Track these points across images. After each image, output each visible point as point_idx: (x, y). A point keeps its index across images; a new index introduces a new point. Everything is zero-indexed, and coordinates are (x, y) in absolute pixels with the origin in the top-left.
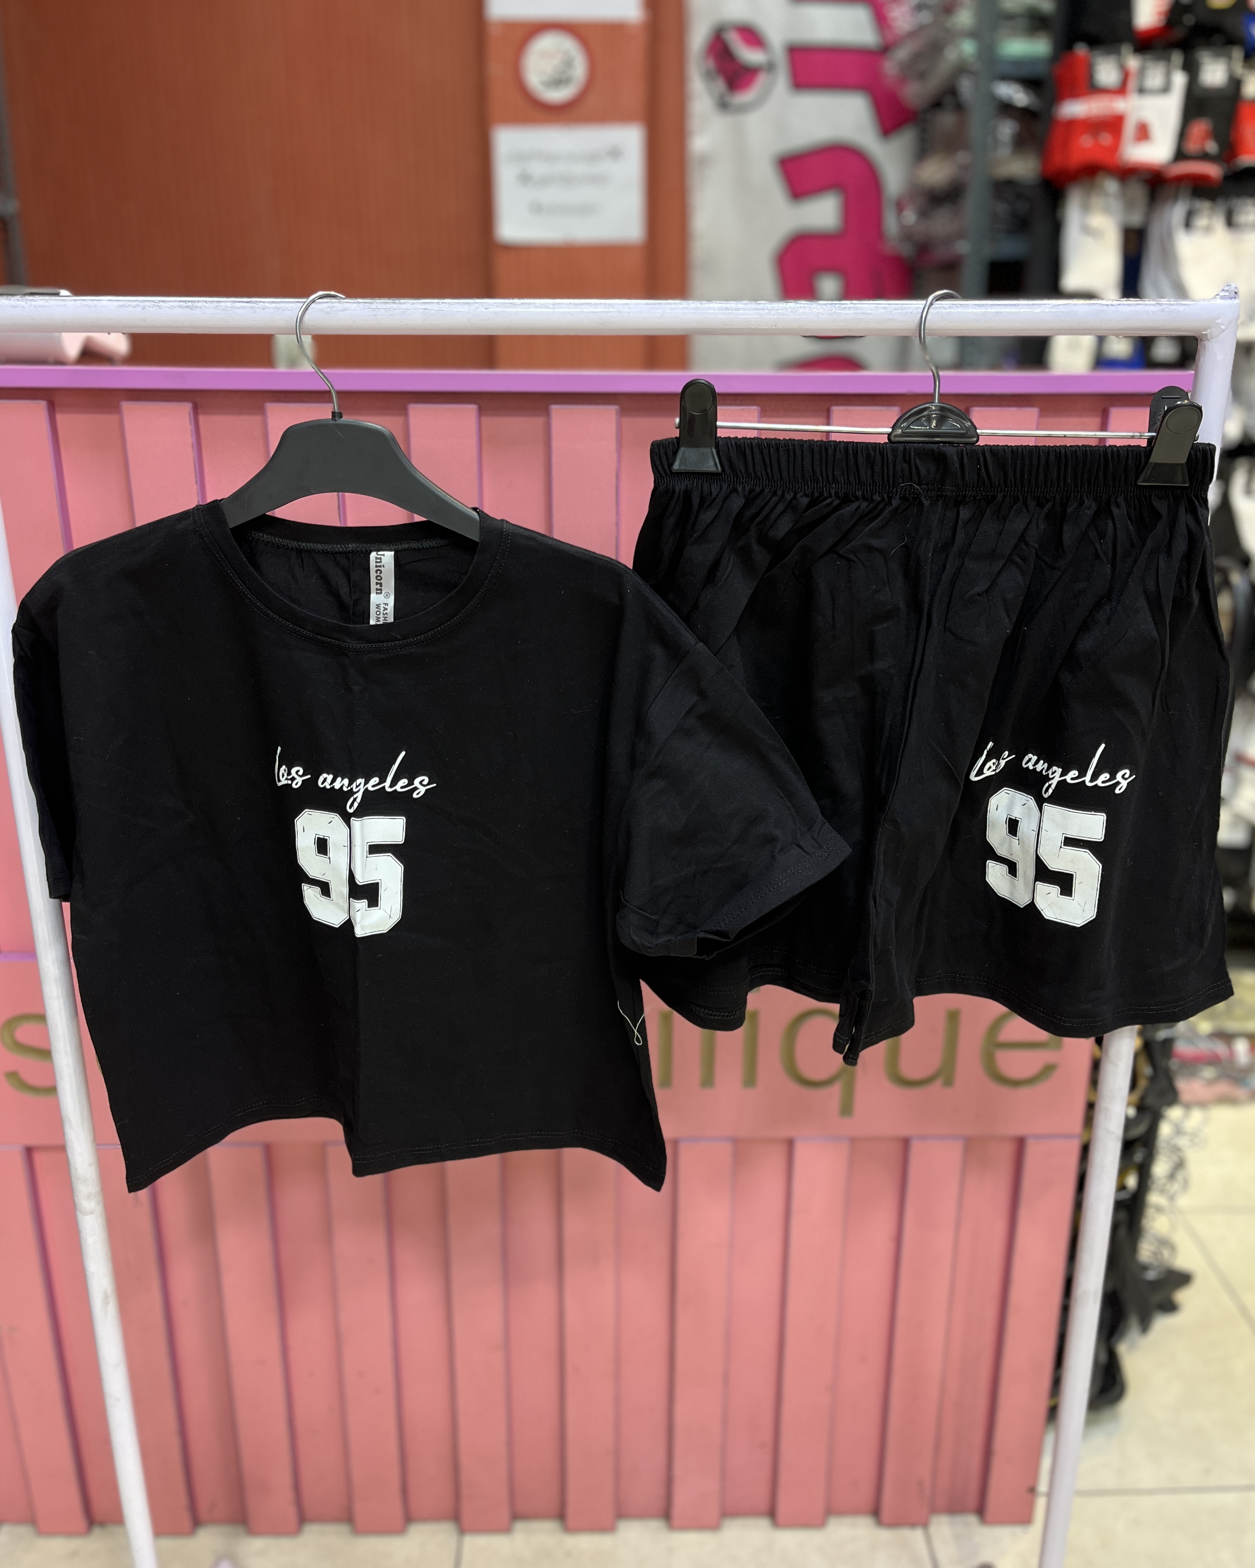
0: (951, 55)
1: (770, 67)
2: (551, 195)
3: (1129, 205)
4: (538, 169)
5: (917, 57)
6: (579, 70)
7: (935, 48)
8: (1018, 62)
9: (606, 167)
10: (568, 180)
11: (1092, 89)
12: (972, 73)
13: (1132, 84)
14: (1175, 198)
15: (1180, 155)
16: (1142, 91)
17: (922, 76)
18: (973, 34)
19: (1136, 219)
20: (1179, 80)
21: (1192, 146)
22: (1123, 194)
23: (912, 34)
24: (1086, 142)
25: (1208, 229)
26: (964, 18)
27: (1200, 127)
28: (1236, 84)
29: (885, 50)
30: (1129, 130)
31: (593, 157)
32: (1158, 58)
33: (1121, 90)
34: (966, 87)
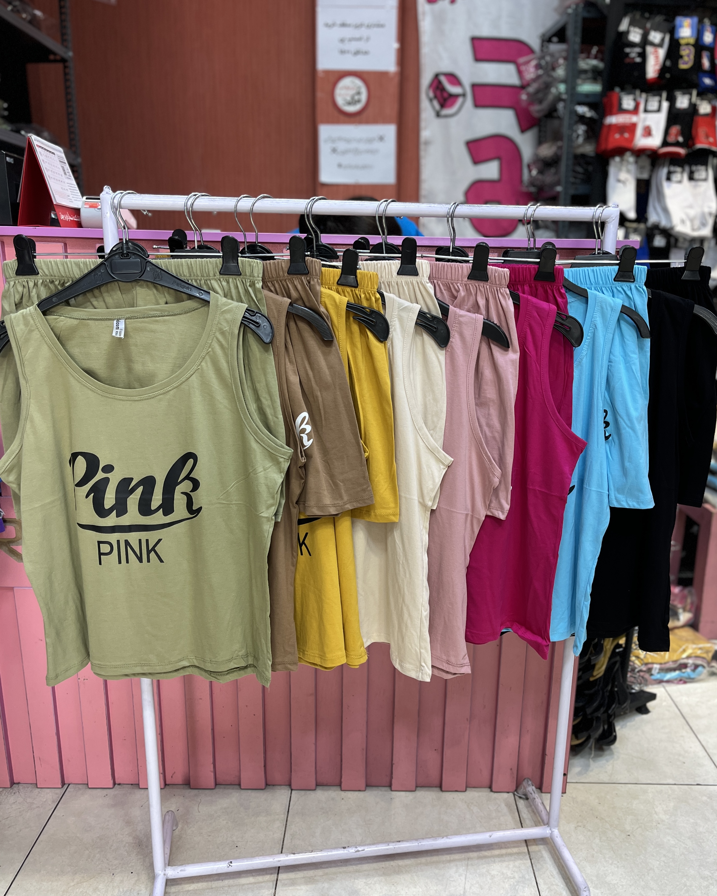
0: (553, 90)
1: (464, 95)
2: (347, 159)
3: (641, 168)
4: (341, 146)
5: (537, 91)
6: (364, 97)
7: (547, 86)
8: (587, 95)
9: (377, 145)
10: (357, 152)
11: (622, 111)
12: (564, 100)
13: (642, 107)
14: (663, 165)
15: (665, 143)
16: (646, 111)
17: (540, 102)
18: (564, 81)
19: (645, 176)
20: (665, 105)
21: (671, 139)
22: (636, 162)
23: (534, 80)
24: (617, 136)
25: (680, 182)
26: (560, 72)
27: (675, 129)
28: (693, 108)
29: (523, 87)
30: (639, 131)
31: (370, 141)
32: (655, 95)
33: (635, 111)
34: (561, 106)
